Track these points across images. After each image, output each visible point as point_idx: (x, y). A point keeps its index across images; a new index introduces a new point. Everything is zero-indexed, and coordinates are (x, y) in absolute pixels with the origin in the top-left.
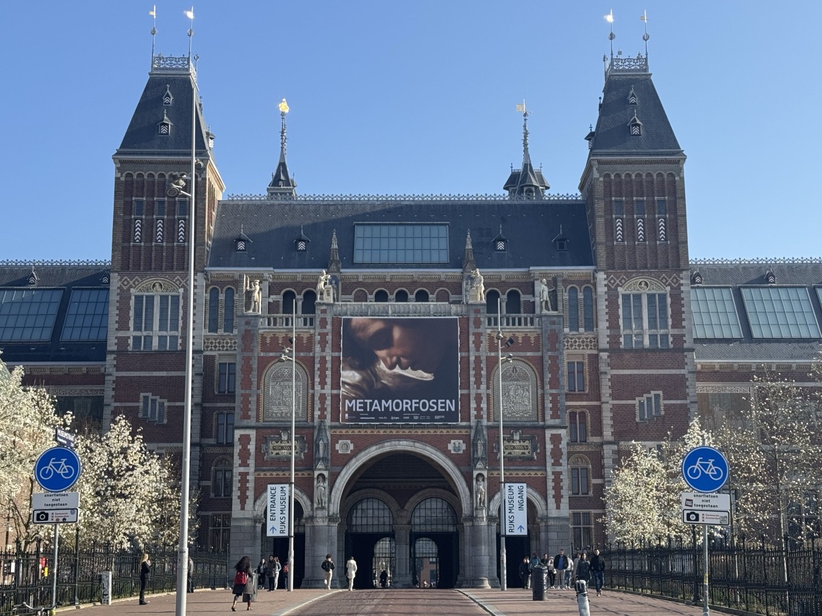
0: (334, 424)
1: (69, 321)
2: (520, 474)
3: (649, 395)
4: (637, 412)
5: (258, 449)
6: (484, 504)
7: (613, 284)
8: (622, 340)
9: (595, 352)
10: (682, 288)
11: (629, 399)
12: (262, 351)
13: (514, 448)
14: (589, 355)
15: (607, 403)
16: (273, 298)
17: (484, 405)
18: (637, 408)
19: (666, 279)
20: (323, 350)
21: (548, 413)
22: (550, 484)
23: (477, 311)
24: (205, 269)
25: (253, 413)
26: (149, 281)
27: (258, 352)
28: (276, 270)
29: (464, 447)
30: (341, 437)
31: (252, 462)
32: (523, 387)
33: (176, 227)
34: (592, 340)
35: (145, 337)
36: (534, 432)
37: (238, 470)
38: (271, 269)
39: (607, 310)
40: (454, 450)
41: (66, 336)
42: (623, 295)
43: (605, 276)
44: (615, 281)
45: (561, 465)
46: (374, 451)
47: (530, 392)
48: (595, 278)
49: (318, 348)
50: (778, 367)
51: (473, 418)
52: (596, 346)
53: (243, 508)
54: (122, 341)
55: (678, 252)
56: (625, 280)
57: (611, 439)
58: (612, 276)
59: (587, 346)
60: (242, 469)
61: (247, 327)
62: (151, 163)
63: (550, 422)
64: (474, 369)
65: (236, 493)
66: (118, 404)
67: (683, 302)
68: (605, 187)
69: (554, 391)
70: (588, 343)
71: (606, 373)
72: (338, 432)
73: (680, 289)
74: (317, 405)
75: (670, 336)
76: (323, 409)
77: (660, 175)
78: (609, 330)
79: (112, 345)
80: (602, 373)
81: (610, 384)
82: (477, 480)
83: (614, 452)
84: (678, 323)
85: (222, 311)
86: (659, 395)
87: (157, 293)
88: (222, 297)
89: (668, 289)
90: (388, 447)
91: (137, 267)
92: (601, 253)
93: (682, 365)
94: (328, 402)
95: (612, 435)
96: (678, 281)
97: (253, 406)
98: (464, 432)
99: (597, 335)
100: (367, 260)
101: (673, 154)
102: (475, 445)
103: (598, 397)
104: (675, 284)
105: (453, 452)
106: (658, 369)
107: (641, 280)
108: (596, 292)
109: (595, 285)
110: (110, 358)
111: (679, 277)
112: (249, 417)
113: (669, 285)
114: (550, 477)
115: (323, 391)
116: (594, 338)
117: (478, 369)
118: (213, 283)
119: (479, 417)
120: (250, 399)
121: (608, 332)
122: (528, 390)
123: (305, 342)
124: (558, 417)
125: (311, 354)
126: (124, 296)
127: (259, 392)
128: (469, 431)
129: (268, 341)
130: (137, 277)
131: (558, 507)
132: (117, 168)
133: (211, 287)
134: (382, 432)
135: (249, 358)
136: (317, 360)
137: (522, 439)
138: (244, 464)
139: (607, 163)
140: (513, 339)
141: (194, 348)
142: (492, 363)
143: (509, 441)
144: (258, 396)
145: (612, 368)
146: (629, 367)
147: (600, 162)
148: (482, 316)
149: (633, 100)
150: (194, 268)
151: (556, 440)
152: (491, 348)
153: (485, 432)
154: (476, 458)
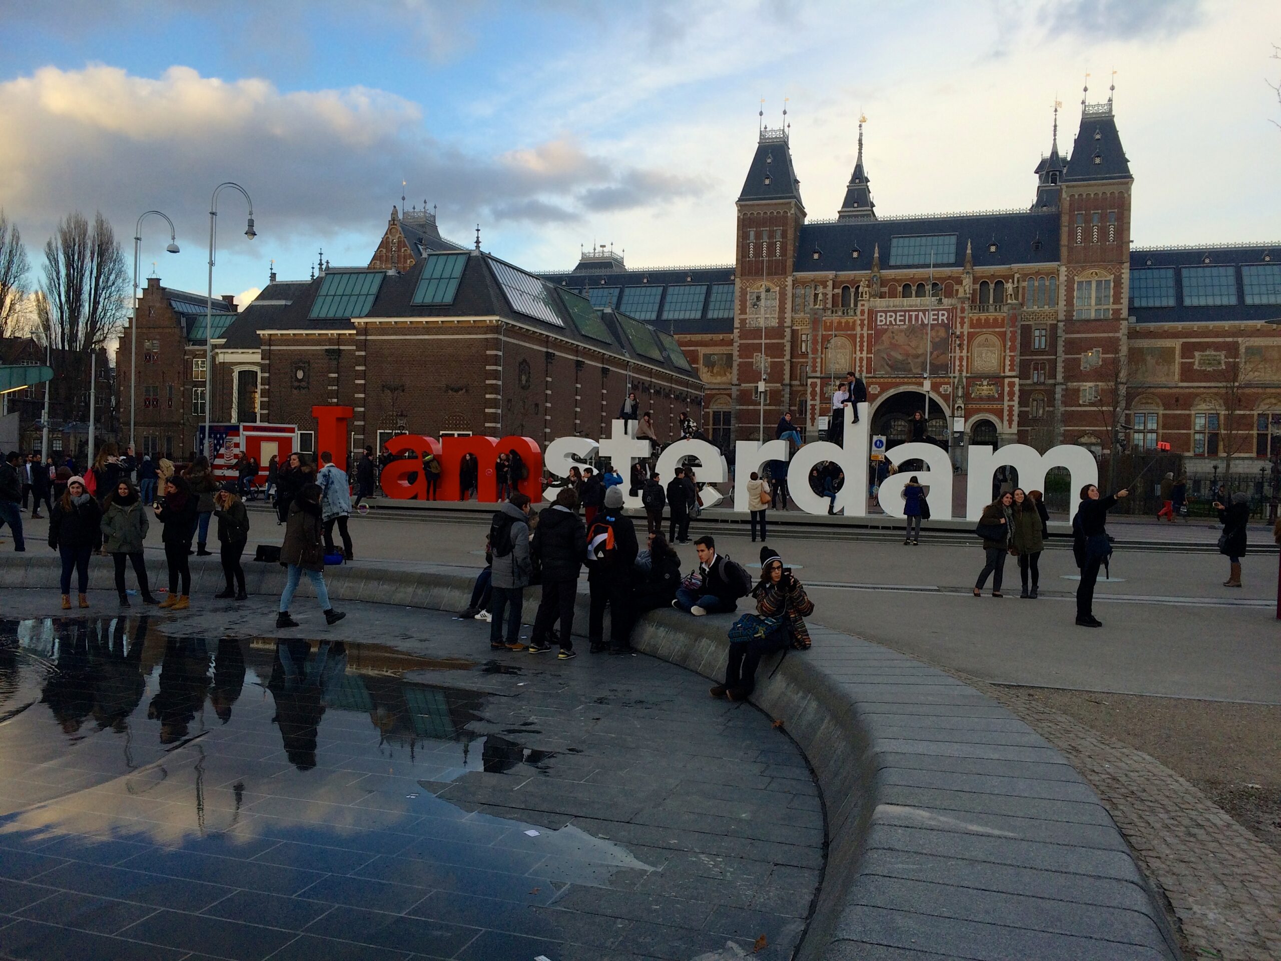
0: (870, 375)
1: (711, 306)
2: (986, 406)
3: (1091, 351)
4: (1083, 363)
5: (822, 390)
7: (1071, 275)
8: (1075, 313)
9: (1055, 322)
10: (1123, 276)
12: (825, 331)
13: (983, 390)
14: (1050, 325)
15: (1061, 357)
16: (836, 291)
17: (964, 363)
18: (1082, 360)
19: (1110, 270)
20: (862, 330)
21: (1007, 368)
22: (1006, 413)
23: (963, 303)
24: (794, 273)
25: (818, 369)
26: (758, 283)
27: (821, 332)
28: (838, 273)
29: (950, 389)
30: (872, 383)
31: (818, 398)
32: (991, 351)
33: (774, 246)
34: (1053, 314)
35: (756, 318)
36: (996, 379)
37: (809, 403)
38: (834, 272)
39: (1065, 293)
40: (945, 391)
41: (710, 315)
42: (1078, 282)
43: (1066, 269)
44: (1073, 272)
45: (1014, 401)
46: (892, 392)
47: (997, 354)
48: (1058, 271)
49: (858, 328)
50: (1198, 328)
51: (957, 371)
52: (1056, 318)
53: (813, 425)
54: (743, 321)
55: (1121, 250)
56: (1080, 271)
57: (1062, 381)
58: (1072, 268)
59: (1049, 318)
60: (812, 402)
61: (817, 316)
62: (758, 205)
63: (1008, 373)
64: (959, 340)
65: (809, 416)
66: (741, 360)
67: (1122, 286)
68: (1070, 205)
69: (1012, 354)
70: (1051, 316)
72: (870, 380)
73: (1121, 276)
74: (858, 364)
75: (1110, 310)
76: (861, 367)
77: (1112, 194)
79: (737, 324)
80: (1059, 337)
81: (1063, 344)
82: (958, 410)
83: (1062, 390)
84: (1117, 301)
85: (802, 300)
86: (1100, 351)
87: (763, 290)
88: (803, 291)
89: (1113, 276)
90: (902, 389)
91: (750, 273)
92: (1064, 252)
93: (1117, 330)
94: (865, 362)
95: (1062, 378)
96: (1120, 271)
97: (819, 365)
98: (951, 380)
99: (1057, 310)
100: (898, 263)
101: (1124, 177)
102: (957, 388)
103: (1055, 353)
105: (943, 393)
106: (1099, 333)
107: (1092, 271)
108: (1058, 280)
109: (1058, 276)
110: (736, 331)
112: (816, 371)
113: (1113, 274)
114: (1006, 408)
115: (862, 356)
116: (1055, 313)
117: (962, 340)
118: (797, 282)
119: (961, 371)
120: (817, 360)
121: (1065, 308)
122: (994, 353)
123: (851, 324)
124: (1014, 371)
125: (855, 332)
126: (744, 293)
127: (823, 356)
128: (954, 379)
129: (828, 324)
130: (751, 280)
131: (1010, 427)
132: (738, 210)
133: (796, 285)
134: (898, 380)
135: (817, 335)
136: (858, 336)
137: (988, 385)
138: (813, 399)
139: (1073, 186)
140: (987, 320)
141: (786, 325)
142: (971, 336)
143: (980, 386)
144: (822, 359)
145: (1066, 333)
146: (1078, 332)
147: (1067, 187)
148: (966, 306)
149: (1098, 137)
150: (786, 273)
151: (1011, 385)
152: (972, 326)
153: (964, 380)
154: (958, 396)
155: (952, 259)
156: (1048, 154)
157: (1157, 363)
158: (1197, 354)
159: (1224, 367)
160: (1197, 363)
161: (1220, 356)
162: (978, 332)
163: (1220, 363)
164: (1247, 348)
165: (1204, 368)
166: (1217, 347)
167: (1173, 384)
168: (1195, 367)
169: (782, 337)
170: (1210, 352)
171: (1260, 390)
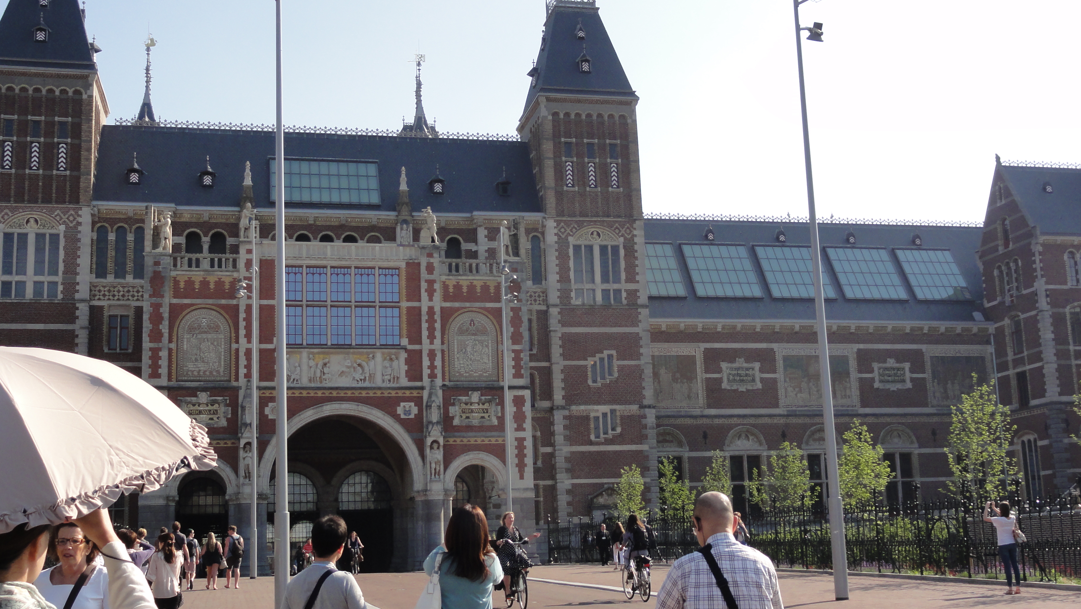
0: (264, 384)
2: (479, 441)
3: (601, 355)
4: (589, 374)
6: (439, 475)
7: (563, 233)
8: (572, 295)
9: (544, 308)
10: (636, 240)
11: (581, 360)
12: (174, 297)
13: (472, 411)
14: (538, 312)
15: (558, 363)
17: (438, 363)
18: (589, 369)
19: (618, 229)
20: (249, 297)
21: (509, 372)
22: (511, 452)
23: (430, 255)
24: (95, 203)
25: (163, 371)
26: (21, 216)
27: (169, 298)
28: (181, 207)
29: (415, 410)
30: (271, 399)
32: (481, 342)
33: (55, 151)
34: (541, 294)
35: (16, 282)
36: (492, 392)
38: (173, 205)
39: (557, 262)
40: (405, 414)
42: (574, 246)
43: (555, 224)
44: (566, 230)
45: (524, 430)
46: (310, 416)
47: (490, 348)
48: (544, 226)
49: (242, 294)
50: (723, 328)
51: (425, 377)
52: (545, 301)
55: (630, 200)
56: (576, 229)
57: (562, 402)
58: (562, 224)
59: (535, 300)
61: (156, 268)
63: (510, 381)
64: (427, 321)
67: (636, 254)
68: (554, 126)
69: (517, 347)
70: (538, 299)
71: (555, 331)
72: (267, 393)
73: (633, 240)
74: (243, 361)
75: (623, 291)
76: (248, 367)
77: (611, 116)
78: (559, 284)
80: (550, 331)
81: (560, 343)
82: (431, 448)
83: (565, 417)
84: (631, 278)
85: (111, 253)
86: (612, 355)
87: (31, 230)
88: (112, 237)
89: (622, 239)
90: (327, 411)
91: (7, 197)
92: (549, 198)
93: (635, 323)
94: (255, 358)
95: (563, 399)
96: (631, 231)
97: (164, 363)
98: (415, 393)
99: (546, 289)
100: (285, 199)
101: (624, 94)
102: (429, 407)
103: (548, 358)
104: (629, 234)
105: (403, 416)
106: (611, 326)
107: (593, 230)
108: (544, 241)
109: (543, 233)
111: (633, 227)
112: (159, 376)
113: (622, 236)
114: (512, 443)
115: (250, 346)
116: (543, 293)
117: (431, 321)
118: (101, 219)
119: (432, 376)
120: (161, 354)
121: (558, 286)
122: (487, 346)
123: (227, 286)
124: (521, 376)
125: (234, 302)
127: (173, 346)
128: (420, 391)
129: (182, 285)
130: (7, 211)
131: (522, 477)
133: (99, 225)
135: (159, 305)
136: (242, 309)
137: (479, 401)
139: (555, 100)
140: (471, 287)
141: (77, 296)
142: (447, 315)
143: (466, 404)
144: (170, 350)
145: (563, 326)
146: (579, 325)
147: (548, 99)
148: (436, 260)
149: (581, 34)
150: (78, 202)
151: (518, 402)
152: (446, 297)
153: (440, 393)
154: (430, 422)
155: (375, 199)
156: (411, 120)
157: (675, 380)
158: (724, 365)
159: (759, 386)
160: (725, 380)
161: (753, 369)
162: (458, 309)
163: (753, 380)
164: (786, 359)
165: (735, 387)
166: (751, 356)
167: (697, 412)
168: (725, 385)
169: (72, 319)
170: (740, 363)
171: (807, 420)
